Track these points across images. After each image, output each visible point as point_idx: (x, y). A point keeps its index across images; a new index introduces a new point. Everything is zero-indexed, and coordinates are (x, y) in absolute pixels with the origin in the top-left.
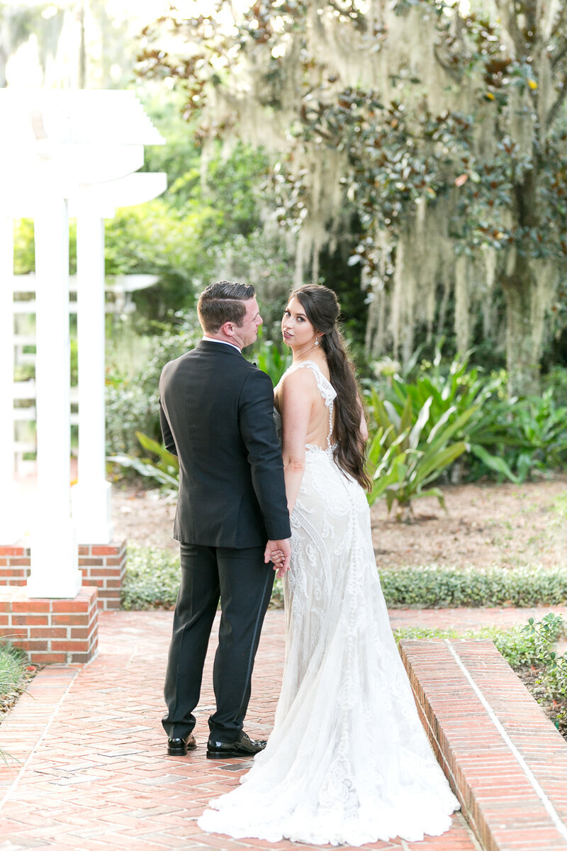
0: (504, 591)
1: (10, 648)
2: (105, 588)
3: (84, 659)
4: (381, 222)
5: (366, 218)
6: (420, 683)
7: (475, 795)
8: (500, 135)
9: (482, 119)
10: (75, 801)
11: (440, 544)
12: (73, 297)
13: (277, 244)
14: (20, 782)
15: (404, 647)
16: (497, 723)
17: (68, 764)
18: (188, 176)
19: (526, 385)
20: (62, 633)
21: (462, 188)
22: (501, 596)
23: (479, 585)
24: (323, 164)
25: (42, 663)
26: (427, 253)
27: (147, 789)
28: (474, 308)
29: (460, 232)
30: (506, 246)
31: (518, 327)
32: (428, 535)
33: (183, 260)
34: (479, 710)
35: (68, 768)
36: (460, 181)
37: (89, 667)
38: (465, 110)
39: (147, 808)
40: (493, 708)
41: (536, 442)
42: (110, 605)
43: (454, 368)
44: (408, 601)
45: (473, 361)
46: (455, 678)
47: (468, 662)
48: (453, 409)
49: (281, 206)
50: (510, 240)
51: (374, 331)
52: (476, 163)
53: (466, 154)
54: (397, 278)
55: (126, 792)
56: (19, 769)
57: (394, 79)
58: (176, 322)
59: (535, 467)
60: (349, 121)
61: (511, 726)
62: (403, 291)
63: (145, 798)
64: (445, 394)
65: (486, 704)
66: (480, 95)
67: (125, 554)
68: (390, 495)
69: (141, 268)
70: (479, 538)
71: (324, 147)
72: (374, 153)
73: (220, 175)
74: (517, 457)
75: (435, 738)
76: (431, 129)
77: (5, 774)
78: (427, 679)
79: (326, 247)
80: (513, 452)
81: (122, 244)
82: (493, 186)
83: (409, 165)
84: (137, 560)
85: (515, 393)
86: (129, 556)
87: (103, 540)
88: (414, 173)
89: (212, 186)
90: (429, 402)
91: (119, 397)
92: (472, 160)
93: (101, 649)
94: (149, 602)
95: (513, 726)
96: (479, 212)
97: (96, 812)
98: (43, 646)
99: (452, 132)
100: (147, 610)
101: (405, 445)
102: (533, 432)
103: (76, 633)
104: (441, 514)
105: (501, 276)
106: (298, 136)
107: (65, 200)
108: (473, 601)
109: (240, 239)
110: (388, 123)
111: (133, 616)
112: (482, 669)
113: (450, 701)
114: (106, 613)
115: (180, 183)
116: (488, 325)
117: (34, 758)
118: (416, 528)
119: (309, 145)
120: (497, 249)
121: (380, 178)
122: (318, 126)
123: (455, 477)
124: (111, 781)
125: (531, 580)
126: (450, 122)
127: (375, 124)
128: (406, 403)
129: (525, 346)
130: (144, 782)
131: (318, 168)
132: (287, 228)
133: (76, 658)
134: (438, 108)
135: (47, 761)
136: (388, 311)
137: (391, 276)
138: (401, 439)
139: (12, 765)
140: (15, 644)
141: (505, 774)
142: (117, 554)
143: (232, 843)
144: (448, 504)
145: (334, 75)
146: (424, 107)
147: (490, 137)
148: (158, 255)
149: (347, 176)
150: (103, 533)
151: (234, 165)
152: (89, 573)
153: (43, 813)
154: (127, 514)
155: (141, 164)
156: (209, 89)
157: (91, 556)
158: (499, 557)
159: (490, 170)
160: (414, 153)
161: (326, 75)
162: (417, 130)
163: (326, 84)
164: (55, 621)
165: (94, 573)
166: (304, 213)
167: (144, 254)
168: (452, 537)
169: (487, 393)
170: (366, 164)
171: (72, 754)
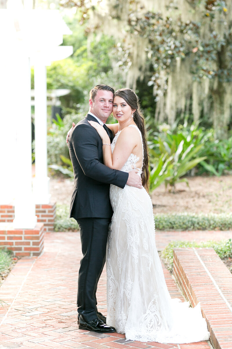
0: (215, 224)
1: (6, 250)
2: (47, 223)
3: (38, 255)
4: (162, 68)
5: (156, 66)
6: (183, 268)
7: (210, 324)
8: (211, 30)
9: (204, 24)
10: (32, 324)
11: (187, 202)
12: (33, 98)
13: (119, 77)
14: (8, 315)
15: (175, 252)
16: (218, 288)
17: (29, 305)
18: (82, 49)
19: (222, 135)
20: (28, 244)
21: (196, 53)
22: (214, 226)
23: (205, 221)
24: (138, 43)
25: (20, 256)
26: (181, 80)
27: (64, 318)
28: (201, 103)
29: (195, 71)
30: (214, 77)
31: (218, 111)
32: (182, 198)
33: (80, 83)
34: (209, 282)
35: (30, 307)
36: (195, 50)
37: (40, 258)
38: (197, 20)
39: (64, 328)
40: (216, 281)
41: (226, 159)
42: (49, 230)
43: (192, 128)
44: (175, 228)
45: (200, 125)
46: (198, 266)
47: (203, 259)
48: (192, 146)
49: (120, 60)
50: (216, 75)
51: (159, 113)
52: (202, 42)
53: (197, 39)
54: (169, 91)
55: (55, 320)
56: (8, 308)
57: (167, 7)
58: (77, 109)
59: (226, 169)
60: (149, 25)
61: (224, 289)
62: (172, 96)
63: (63, 322)
64: (189, 139)
65: (212, 279)
66: (203, 14)
67: (56, 208)
68: (167, 182)
69: (63, 86)
70: (203, 200)
71: (139, 36)
72: (159, 39)
73: (95, 48)
74: (218, 165)
75: (190, 294)
76: (182, 28)
77: (2, 310)
78: (186, 267)
79: (139, 78)
80: (217, 163)
81: (54, 77)
82: (209, 52)
83: (174, 43)
84: (61, 210)
85: (217, 138)
86: (57, 208)
87: (46, 202)
88: (176, 47)
89: (92, 53)
90: (182, 143)
91: (53, 140)
92: (200, 41)
93: (45, 250)
94: (66, 229)
95: (225, 290)
96: (203, 63)
97: (41, 330)
98: (20, 249)
99: (191, 29)
100: (65, 232)
101: (172, 161)
102: (225, 155)
103: (34, 244)
104: (187, 189)
105: (211, 89)
106: (127, 31)
107: (29, 58)
108: (203, 228)
109: (103, 74)
110: (165, 26)
111: (59, 234)
112: (210, 262)
113: (196, 278)
114: (47, 233)
115: (78, 52)
116: (206, 110)
117: (15, 302)
118: (177, 195)
119: (132, 35)
120: (210, 79)
121: (162, 49)
122: (135, 27)
123: (193, 173)
124: (48, 314)
125: (227, 219)
126: (191, 26)
127: (159, 26)
128: (173, 143)
129: (221, 119)
130: (63, 314)
131: (136, 45)
132: (123, 70)
133: (34, 254)
134: (186, 20)
135: (20, 304)
136: (165, 104)
137: (166, 90)
138: (171, 158)
139: (5, 306)
140: (8, 248)
141: (223, 313)
142: (52, 208)
143: (101, 345)
144: (190, 185)
145: (142, 6)
146: (180, 19)
147: (207, 32)
148: (70, 81)
149: (147, 48)
150: (46, 200)
151: (101, 44)
152: (40, 216)
153: (18, 330)
154: (57, 189)
155: (61, 42)
156: (90, 12)
157: (41, 209)
158: (213, 208)
159: (207, 45)
160: (176, 38)
161: (139, 6)
162: (177, 29)
163: (139, 10)
164: (26, 238)
165: (42, 216)
166: (130, 64)
167: (64, 81)
168: (192, 199)
169: (206, 138)
170: (156, 43)
171: (32, 300)
